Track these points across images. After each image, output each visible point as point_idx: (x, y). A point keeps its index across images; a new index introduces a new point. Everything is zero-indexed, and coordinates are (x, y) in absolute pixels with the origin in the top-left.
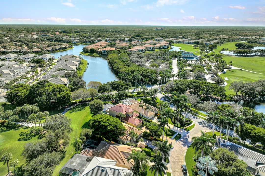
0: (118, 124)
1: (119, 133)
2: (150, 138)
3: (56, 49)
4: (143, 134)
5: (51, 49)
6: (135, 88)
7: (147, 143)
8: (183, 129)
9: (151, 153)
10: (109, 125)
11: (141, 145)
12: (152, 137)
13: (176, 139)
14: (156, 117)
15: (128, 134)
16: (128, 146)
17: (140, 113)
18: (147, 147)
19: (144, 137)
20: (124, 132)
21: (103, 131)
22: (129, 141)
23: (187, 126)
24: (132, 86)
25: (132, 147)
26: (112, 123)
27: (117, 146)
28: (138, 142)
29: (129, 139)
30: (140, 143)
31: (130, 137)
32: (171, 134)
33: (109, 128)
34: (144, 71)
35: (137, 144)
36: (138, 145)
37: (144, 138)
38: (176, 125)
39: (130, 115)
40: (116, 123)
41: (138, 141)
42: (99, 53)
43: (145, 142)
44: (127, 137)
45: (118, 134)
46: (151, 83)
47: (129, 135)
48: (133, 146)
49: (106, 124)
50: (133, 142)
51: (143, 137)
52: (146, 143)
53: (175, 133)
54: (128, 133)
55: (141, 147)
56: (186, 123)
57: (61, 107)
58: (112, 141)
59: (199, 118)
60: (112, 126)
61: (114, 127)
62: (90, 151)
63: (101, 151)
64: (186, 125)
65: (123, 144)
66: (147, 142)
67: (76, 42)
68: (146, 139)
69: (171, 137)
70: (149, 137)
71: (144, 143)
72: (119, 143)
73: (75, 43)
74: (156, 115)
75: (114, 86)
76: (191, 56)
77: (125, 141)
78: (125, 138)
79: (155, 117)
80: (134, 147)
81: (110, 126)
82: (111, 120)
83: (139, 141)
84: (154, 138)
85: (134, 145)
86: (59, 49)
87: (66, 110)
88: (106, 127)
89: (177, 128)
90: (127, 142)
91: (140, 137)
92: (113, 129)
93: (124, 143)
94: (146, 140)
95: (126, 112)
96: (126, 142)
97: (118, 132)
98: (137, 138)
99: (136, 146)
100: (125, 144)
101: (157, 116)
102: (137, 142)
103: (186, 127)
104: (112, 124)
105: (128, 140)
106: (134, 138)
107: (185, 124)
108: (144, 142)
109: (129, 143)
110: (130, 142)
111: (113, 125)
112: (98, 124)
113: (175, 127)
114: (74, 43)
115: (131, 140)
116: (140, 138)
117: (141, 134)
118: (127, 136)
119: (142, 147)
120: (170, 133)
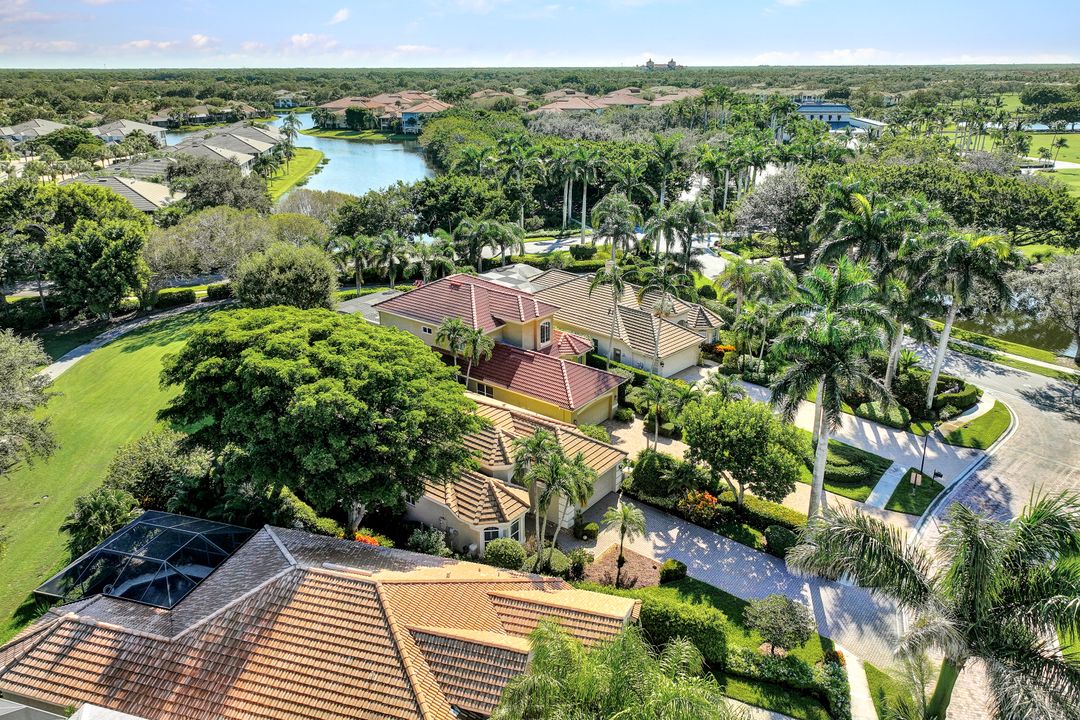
0: (404, 366)
1: (412, 454)
2: (696, 502)
3: (192, 121)
4: (628, 470)
5: (165, 120)
6: (561, 235)
7: (674, 548)
8: (932, 434)
9: (730, 637)
10: (314, 371)
11: (621, 562)
12: (708, 496)
13: (907, 511)
14: (709, 367)
15: (501, 467)
16: (505, 575)
17: (596, 341)
18: (673, 578)
19: (642, 496)
20: (466, 440)
21: (251, 426)
22: (515, 527)
23: (953, 416)
24: (545, 226)
25: (539, 585)
26: (347, 363)
27: (383, 575)
28: (592, 537)
29: (514, 512)
30: (608, 540)
31: (524, 496)
32: (858, 470)
33: (306, 399)
34: (610, 150)
35: (588, 551)
36: (591, 560)
37: (644, 502)
38: (871, 409)
39: (527, 341)
40: (390, 357)
41: (592, 526)
42: (390, 129)
43: (653, 535)
44: (499, 495)
45: (405, 454)
46: (654, 193)
47: (518, 480)
48: (547, 569)
49: (283, 367)
50: (549, 537)
51: (629, 495)
52: (661, 543)
53: (885, 464)
54: (506, 462)
55: (620, 585)
56: (940, 397)
57: (84, 323)
58: (364, 524)
59: (1010, 369)
60: (341, 384)
61: (363, 394)
62: (89, 629)
63: (202, 630)
64: (945, 413)
65: (462, 551)
66: (667, 539)
67: (291, 104)
68: (662, 510)
69: (857, 492)
70: (680, 493)
71: (647, 548)
72: (417, 547)
73: (289, 107)
74: (711, 352)
75: (431, 202)
76: (839, 117)
77: (480, 529)
78: (482, 502)
79: (700, 365)
80: (556, 586)
81: (327, 381)
82: (342, 339)
83: (604, 527)
84: (725, 504)
85: (561, 560)
86: (202, 120)
87: (107, 334)
88: (283, 390)
89: (883, 432)
90: (496, 535)
91: (606, 492)
92: (357, 406)
93: (473, 548)
94: (658, 520)
95: (499, 322)
96: (492, 535)
97: (403, 436)
98: (582, 497)
99: (575, 574)
100: (475, 558)
101: (718, 357)
102: (582, 533)
103: (950, 423)
104: (348, 370)
105: (502, 518)
106: (563, 500)
107: (938, 406)
108: (647, 536)
109: (520, 546)
110: (527, 535)
111: (358, 377)
112: (222, 367)
113: (867, 426)
114: (283, 107)
115: (530, 519)
116: (608, 500)
117: (613, 470)
118: (492, 480)
119: (631, 575)
120: (845, 462)
